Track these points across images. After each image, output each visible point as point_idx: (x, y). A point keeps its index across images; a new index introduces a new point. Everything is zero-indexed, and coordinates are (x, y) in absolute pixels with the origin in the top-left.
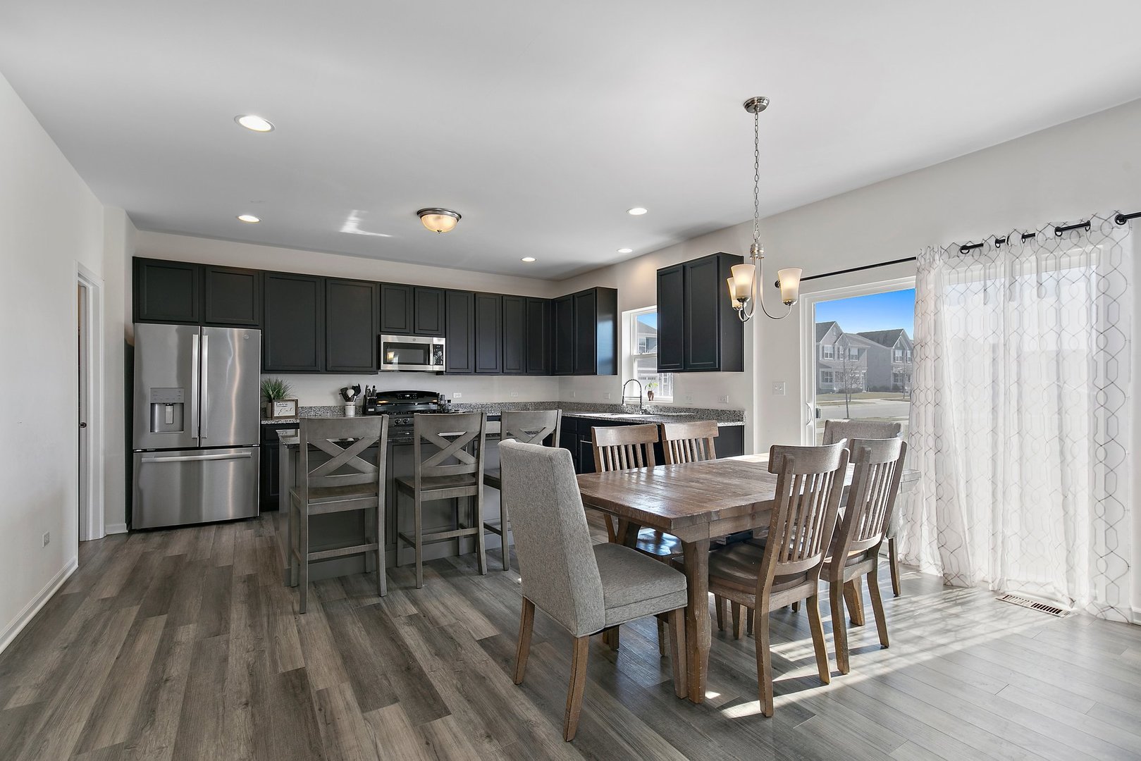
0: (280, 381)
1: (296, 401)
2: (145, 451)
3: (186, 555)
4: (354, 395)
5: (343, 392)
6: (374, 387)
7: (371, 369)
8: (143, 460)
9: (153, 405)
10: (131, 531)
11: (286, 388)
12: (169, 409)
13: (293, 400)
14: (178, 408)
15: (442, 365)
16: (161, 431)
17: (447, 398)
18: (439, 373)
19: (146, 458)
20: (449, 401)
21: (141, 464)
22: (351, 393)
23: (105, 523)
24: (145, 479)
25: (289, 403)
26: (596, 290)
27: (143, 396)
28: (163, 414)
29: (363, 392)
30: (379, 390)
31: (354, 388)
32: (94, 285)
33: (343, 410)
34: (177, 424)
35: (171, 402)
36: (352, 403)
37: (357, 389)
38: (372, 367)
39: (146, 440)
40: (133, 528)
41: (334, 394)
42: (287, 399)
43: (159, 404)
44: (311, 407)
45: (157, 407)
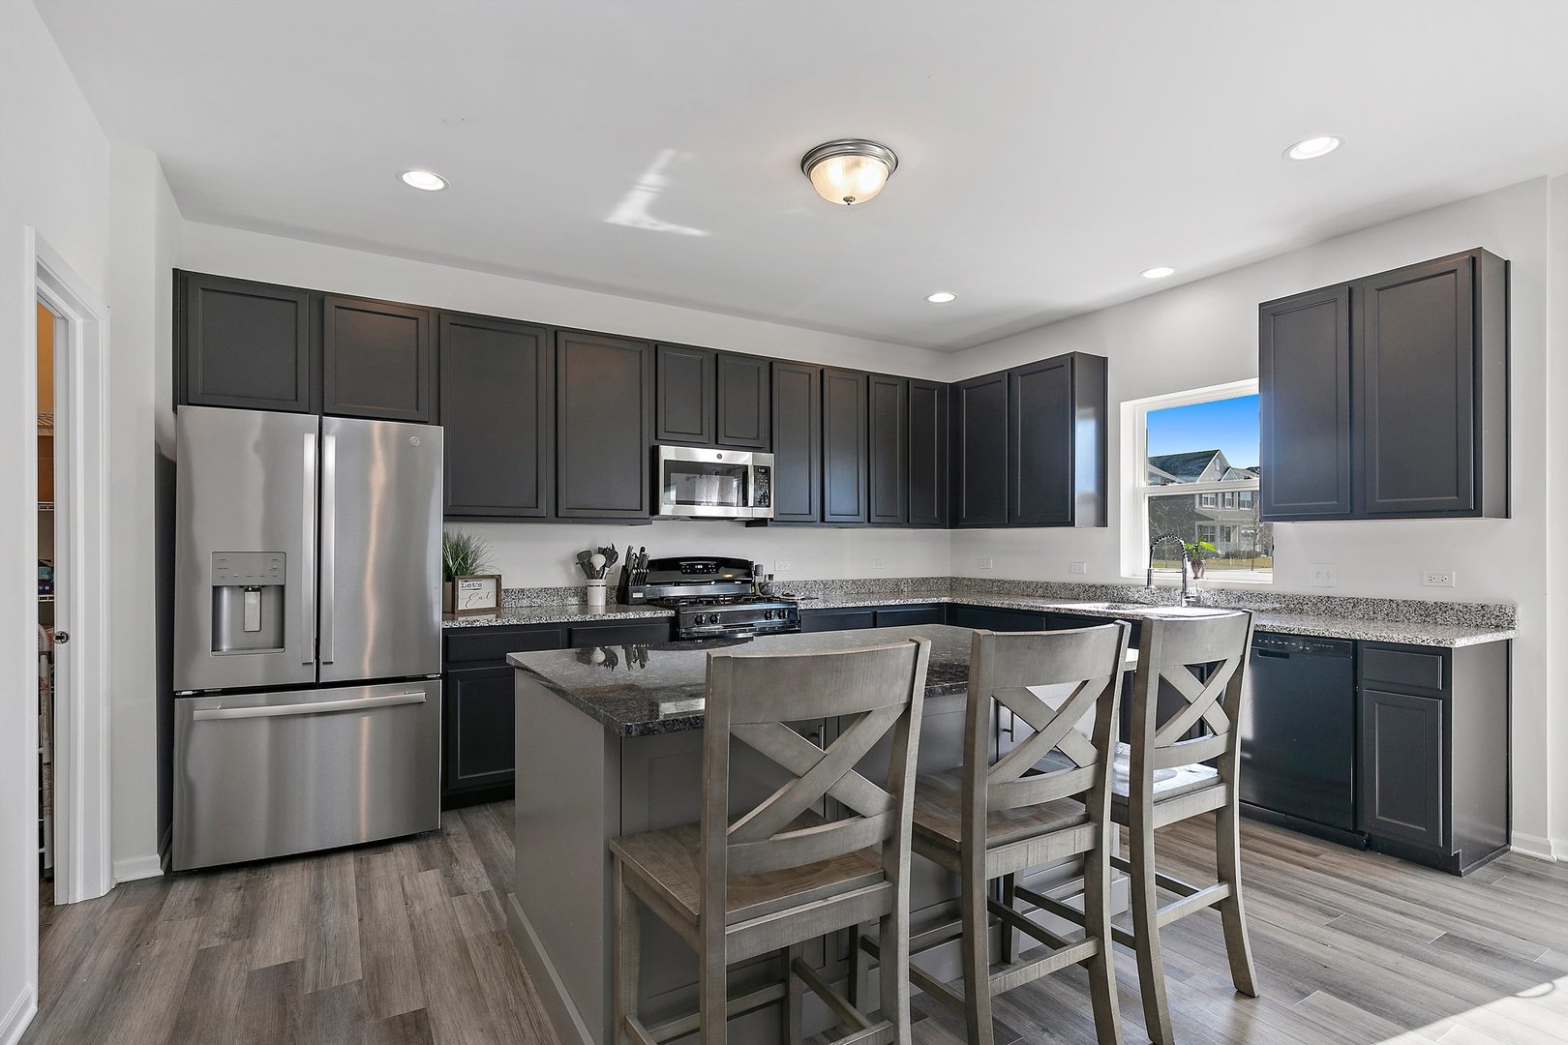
0: (465, 537)
1: (498, 579)
2: (201, 693)
3: (303, 961)
4: (604, 566)
5: (584, 561)
6: (643, 549)
7: (638, 514)
8: (197, 714)
9: (217, 590)
10: (172, 875)
11: (476, 553)
12: (252, 599)
13: (492, 577)
14: (271, 599)
15: (769, 506)
16: (237, 649)
17: (766, 571)
18: (761, 522)
19: (204, 708)
20: (771, 577)
21: (191, 723)
22: (599, 561)
23: (113, 856)
24: (199, 757)
25: (484, 582)
26: (1072, 359)
27: (194, 571)
28: (240, 611)
29: (621, 561)
30: (654, 554)
31: (603, 551)
32: (86, 315)
33: (583, 596)
34: (270, 635)
35: (257, 583)
36: (601, 582)
37: (610, 554)
38: (641, 509)
39: (201, 669)
40: (175, 868)
41: (564, 563)
42: (479, 573)
43: (231, 587)
44: (523, 590)
45: (225, 594)
